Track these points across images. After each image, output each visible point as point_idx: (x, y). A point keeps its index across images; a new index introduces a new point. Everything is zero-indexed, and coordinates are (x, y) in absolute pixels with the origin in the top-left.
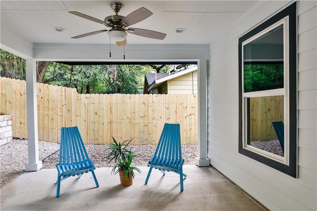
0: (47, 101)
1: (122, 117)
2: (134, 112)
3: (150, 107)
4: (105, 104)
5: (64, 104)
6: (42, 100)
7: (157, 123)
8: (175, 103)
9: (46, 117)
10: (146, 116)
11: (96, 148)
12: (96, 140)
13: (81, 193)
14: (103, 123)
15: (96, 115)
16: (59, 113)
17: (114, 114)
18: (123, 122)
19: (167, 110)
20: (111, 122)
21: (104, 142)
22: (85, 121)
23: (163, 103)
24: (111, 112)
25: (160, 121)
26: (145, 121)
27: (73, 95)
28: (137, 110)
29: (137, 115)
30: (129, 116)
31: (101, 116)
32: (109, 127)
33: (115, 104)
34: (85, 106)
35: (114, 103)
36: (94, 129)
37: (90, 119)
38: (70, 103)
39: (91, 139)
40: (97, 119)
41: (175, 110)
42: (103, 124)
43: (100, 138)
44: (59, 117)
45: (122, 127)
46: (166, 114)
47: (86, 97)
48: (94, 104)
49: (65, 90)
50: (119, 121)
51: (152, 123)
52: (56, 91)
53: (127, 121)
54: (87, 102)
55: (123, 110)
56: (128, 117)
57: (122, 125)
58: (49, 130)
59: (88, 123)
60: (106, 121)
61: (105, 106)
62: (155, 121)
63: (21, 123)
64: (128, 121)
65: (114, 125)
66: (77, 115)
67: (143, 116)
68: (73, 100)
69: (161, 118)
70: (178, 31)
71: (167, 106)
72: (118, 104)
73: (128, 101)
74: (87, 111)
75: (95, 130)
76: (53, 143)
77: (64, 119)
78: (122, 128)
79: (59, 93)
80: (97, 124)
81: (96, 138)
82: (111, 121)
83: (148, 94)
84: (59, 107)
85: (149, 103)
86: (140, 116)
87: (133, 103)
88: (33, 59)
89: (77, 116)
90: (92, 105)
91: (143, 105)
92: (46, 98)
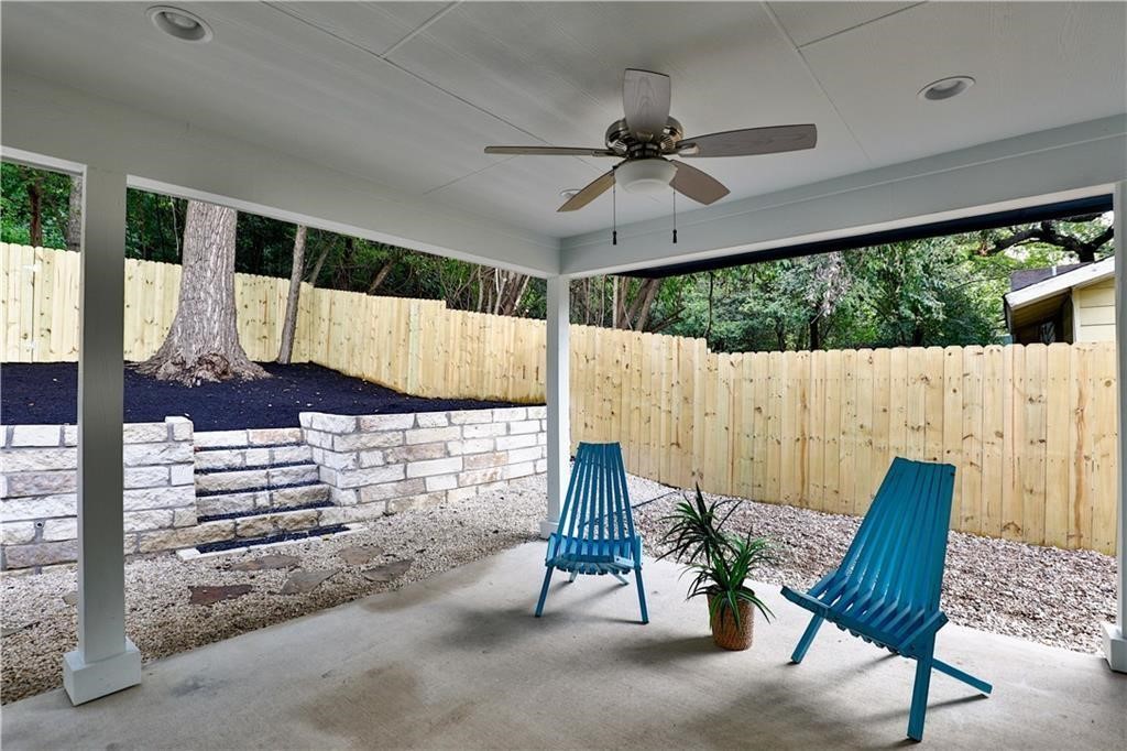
0: (638, 374)
1: (843, 425)
2: (885, 410)
3: (949, 395)
4: (784, 381)
5: (674, 382)
6: (628, 371)
7: (980, 455)
8: (1074, 377)
9: (636, 413)
10: (935, 423)
11: (748, 512)
12: (756, 489)
13: (591, 626)
14: (779, 438)
15: (757, 413)
16: (664, 407)
17: (812, 413)
18: (842, 444)
19: (1029, 406)
20: (803, 439)
21: (782, 499)
22: (727, 429)
23: (1012, 380)
24: (805, 407)
25: (997, 450)
26: (930, 445)
27: (696, 357)
28: (895, 404)
29: (896, 420)
30: (868, 424)
31: (772, 418)
32: (798, 454)
33: (819, 382)
34: (729, 388)
35: (814, 379)
36: (751, 455)
37: (741, 426)
38: (689, 380)
39: (743, 484)
40: (761, 425)
41: (1075, 405)
42: (779, 443)
43: (768, 485)
44: (663, 415)
45: (841, 455)
46: (1026, 424)
47: (732, 364)
48: (751, 381)
49: (679, 345)
50: (829, 436)
51: (961, 451)
52: (658, 349)
53: (859, 440)
54: (732, 377)
55: (844, 402)
56: (862, 427)
57: (842, 450)
58: (642, 446)
59: (736, 435)
60: (788, 433)
61: (786, 388)
62: (972, 448)
63: (586, 425)
64: (862, 439)
65: (813, 446)
66: (708, 411)
67: (922, 424)
68: (697, 372)
69: (1002, 436)
70: (936, 94)
71: (1034, 392)
72: (829, 383)
73: (864, 372)
74: (735, 403)
75: (755, 457)
76: (649, 482)
77: (674, 421)
78: (840, 461)
79: (664, 353)
80: (760, 439)
81: (756, 483)
82: (803, 434)
83: (944, 347)
84: (664, 388)
85: (947, 378)
86: (909, 424)
87: (881, 380)
88: (561, 277)
89: (706, 414)
90: (746, 385)
91: (921, 386)
92: (635, 366)
